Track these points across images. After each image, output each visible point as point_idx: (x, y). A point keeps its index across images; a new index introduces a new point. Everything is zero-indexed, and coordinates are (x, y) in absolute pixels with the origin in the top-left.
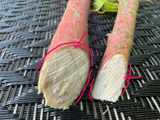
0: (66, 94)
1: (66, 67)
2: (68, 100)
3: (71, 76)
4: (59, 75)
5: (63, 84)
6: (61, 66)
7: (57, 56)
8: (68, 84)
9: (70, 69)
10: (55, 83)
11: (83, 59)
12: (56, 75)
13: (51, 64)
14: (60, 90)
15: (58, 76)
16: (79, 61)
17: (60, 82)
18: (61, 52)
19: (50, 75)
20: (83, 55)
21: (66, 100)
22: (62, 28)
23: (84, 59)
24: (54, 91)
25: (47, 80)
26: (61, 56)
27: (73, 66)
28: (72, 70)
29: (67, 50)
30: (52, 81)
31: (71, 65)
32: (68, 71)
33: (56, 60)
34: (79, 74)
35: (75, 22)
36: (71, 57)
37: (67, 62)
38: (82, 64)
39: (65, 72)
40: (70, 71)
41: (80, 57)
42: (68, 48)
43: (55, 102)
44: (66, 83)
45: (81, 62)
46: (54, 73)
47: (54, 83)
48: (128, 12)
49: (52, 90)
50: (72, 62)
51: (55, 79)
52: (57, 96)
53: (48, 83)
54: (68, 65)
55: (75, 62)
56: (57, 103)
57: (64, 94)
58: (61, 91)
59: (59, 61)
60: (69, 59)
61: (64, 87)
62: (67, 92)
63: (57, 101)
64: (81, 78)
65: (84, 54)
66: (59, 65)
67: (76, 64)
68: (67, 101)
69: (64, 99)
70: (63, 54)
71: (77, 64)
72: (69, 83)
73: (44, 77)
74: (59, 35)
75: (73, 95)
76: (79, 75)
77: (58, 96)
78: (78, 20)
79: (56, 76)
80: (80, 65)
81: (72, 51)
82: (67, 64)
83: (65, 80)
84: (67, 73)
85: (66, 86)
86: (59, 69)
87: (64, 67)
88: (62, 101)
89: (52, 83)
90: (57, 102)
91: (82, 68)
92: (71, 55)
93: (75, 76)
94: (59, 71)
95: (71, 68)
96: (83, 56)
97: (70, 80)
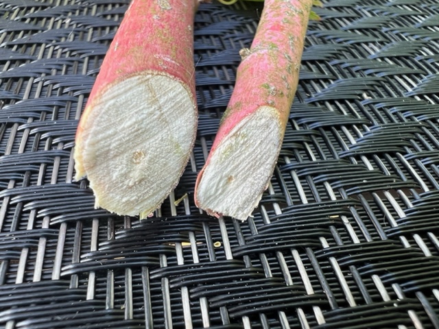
0: (143, 183)
1: (140, 118)
2: (150, 196)
3: (153, 140)
4: (124, 137)
5: (134, 160)
6: (126, 117)
7: (116, 93)
8: (147, 158)
9: (148, 124)
10: (115, 156)
11: (181, 100)
12: (117, 139)
13: (101, 111)
14: (130, 172)
15: (120, 140)
16: (169, 105)
17: (126, 155)
18: (123, 82)
19: (100, 136)
20: (180, 90)
21: (146, 197)
22: (125, 35)
23: (183, 101)
24: (115, 175)
25: (96, 148)
26: (126, 92)
27: (155, 117)
28: (154, 127)
29: (139, 79)
30: (108, 151)
31: (151, 114)
32: (144, 129)
33: (112, 102)
34: (172, 137)
35: (159, 20)
36: (150, 96)
37: (141, 108)
38: (179, 113)
39: (138, 130)
40: (149, 129)
41: (171, 95)
42: (142, 73)
43: (119, 202)
44: (143, 156)
45: (175, 108)
46: (110, 132)
47: (112, 156)
48: (296, 11)
49: (108, 173)
50: (153, 107)
51: (116, 148)
52: (122, 186)
53: (97, 156)
54: (143, 114)
55: (160, 108)
56: (124, 203)
57: (140, 181)
58: (131, 175)
59: (121, 105)
60: (145, 100)
61: (138, 165)
62: (146, 179)
63: (122, 197)
64: (177, 146)
65: (182, 87)
66: (121, 114)
67: (162, 112)
68: (148, 198)
69: (139, 195)
70: (130, 88)
71: (166, 112)
72: (149, 156)
73: (87, 142)
74: (117, 49)
75: (162, 186)
76: (174, 139)
77: (125, 187)
78: (164, 15)
79: (116, 141)
80: (175, 115)
81: (151, 80)
82: (142, 112)
83: (138, 150)
84: (143, 133)
85: (141, 164)
86: (122, 123)
87: (134, 120)
88: (135, 199)
89: (107, 156)
90: (124, 200)
91: (178, 122)
92: (149, 89)
93: (162, 140)
94: (123, 129)
95: (151, 122)
96: (180, 93)
97: (151, 149)
